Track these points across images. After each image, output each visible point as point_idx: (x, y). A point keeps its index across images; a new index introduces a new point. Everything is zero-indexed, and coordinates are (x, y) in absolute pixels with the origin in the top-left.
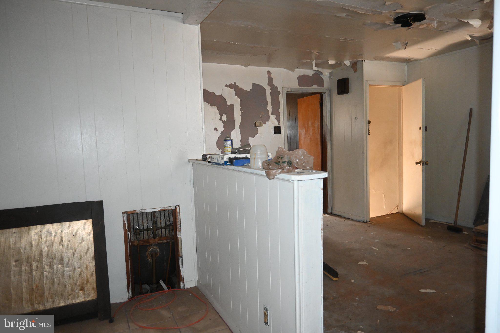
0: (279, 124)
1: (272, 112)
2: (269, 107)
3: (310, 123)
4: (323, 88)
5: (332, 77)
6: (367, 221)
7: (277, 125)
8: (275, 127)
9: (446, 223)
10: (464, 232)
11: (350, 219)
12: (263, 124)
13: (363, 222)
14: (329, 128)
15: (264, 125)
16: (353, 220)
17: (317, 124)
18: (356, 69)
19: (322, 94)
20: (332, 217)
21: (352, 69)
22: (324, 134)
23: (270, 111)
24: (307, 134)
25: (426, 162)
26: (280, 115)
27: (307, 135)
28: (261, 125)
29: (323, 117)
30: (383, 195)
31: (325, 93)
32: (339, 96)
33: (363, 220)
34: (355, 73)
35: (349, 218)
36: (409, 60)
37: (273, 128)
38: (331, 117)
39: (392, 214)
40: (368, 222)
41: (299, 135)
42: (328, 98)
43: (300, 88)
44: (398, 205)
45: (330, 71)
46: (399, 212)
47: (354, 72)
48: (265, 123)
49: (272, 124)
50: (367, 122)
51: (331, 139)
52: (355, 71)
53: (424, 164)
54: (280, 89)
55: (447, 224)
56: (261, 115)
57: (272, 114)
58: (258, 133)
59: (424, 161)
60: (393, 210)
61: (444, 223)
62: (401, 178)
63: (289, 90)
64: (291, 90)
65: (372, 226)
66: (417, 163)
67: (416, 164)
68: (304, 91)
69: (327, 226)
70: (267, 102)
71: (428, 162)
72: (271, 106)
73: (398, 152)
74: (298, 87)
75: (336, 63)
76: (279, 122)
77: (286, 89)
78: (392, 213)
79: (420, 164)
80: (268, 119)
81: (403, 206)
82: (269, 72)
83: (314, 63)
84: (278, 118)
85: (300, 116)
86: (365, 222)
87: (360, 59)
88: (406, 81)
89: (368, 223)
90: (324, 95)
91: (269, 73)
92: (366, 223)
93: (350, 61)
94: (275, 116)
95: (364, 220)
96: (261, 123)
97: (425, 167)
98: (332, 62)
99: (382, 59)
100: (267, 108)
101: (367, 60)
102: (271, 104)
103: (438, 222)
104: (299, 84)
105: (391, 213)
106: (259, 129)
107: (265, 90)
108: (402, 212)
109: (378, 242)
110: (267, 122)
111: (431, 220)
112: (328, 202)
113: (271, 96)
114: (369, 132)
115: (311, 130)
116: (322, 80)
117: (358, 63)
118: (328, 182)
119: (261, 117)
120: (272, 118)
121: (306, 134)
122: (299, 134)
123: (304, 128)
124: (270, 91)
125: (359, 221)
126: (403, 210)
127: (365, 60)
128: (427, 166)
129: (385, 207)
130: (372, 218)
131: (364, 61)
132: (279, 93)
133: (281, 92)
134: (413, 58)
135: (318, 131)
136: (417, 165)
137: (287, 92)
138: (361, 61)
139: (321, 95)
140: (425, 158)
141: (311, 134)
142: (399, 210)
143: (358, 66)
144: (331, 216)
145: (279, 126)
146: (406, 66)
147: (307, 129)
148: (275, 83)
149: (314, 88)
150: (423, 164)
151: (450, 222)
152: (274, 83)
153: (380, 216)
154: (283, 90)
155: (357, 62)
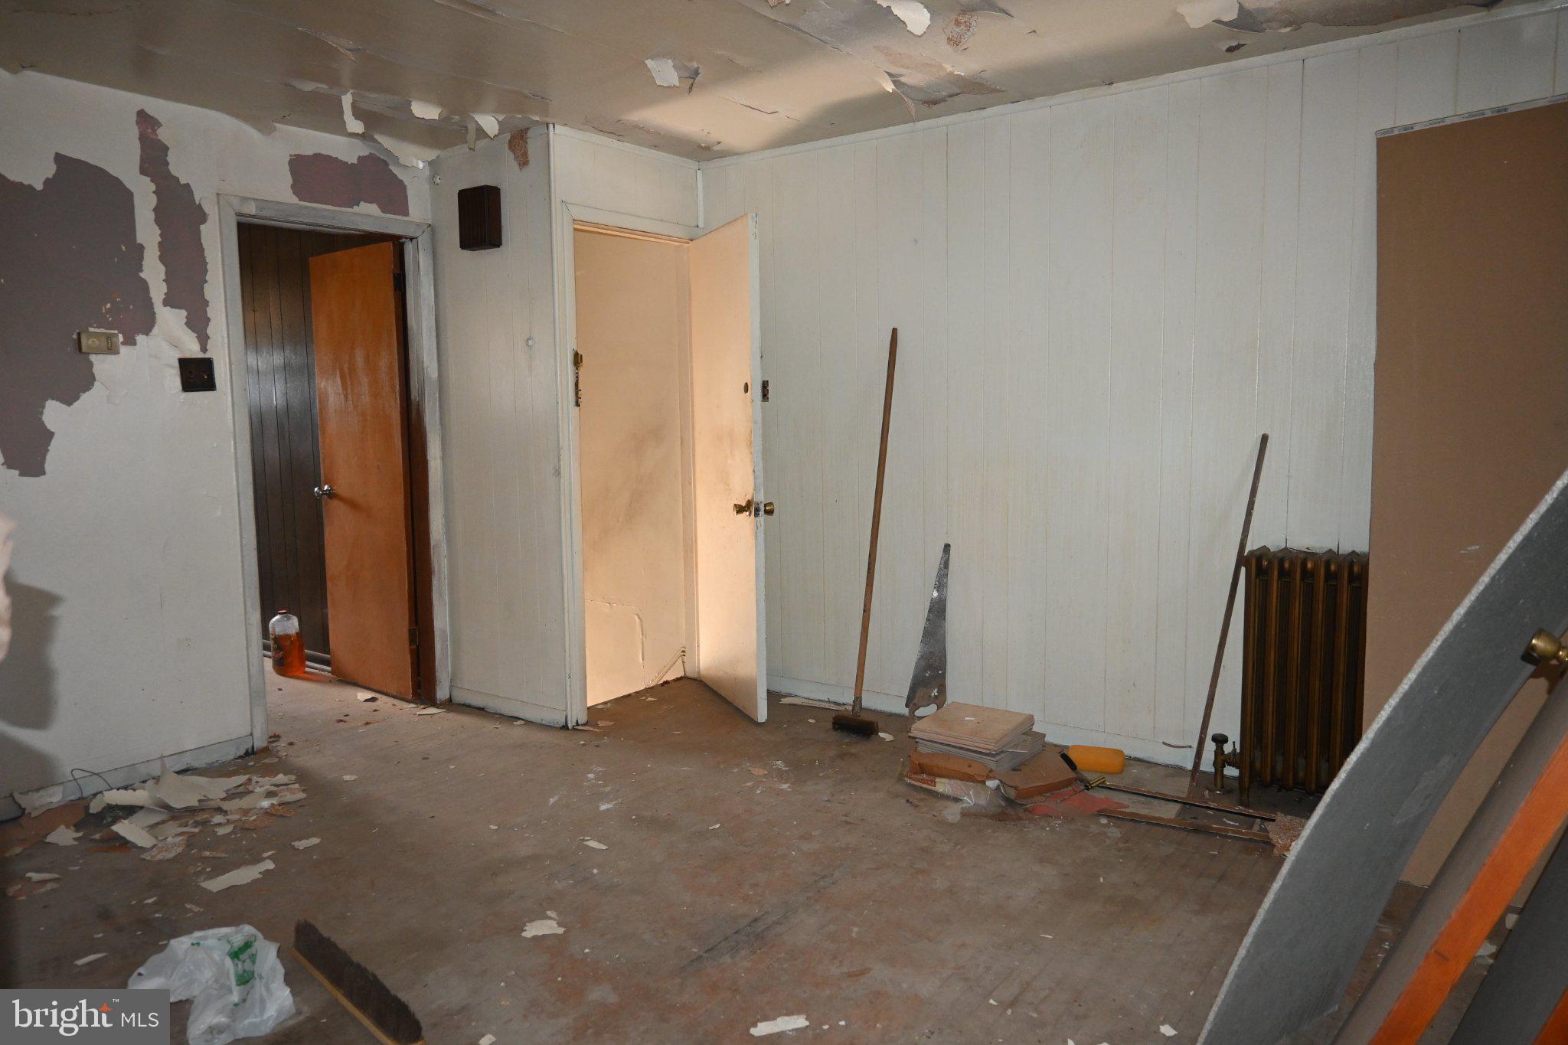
0: (204, 349)
1: (165, 294)
2: (154, 274)
3: (360, 361)
4: (405, 218)
5: (438, 181)
6: (578, 724)
7: (193, 350)
8: (183, 362)
9: (827, 706)
10: (881, 735)
11: (517, 719)
12: (123, 343)
13: (565, 727)
14: (434, 375)
15: (123, 349)
16: (528, 723)
17: (388, 360)
18: (525, 154)
19: (403, 244)
20: (451, 715)
21: (512, 156)
22: (413, 397)
23: (158, 290)
24: (350, 396)
25: (765, 505)
26: (210, 312)
27: (351, 403)
28: (112, 350)
29: (410, 333)
30: (637, 619)
31: (411, 239)
32: (467, 253)
33: (562, 722)
34: (521, 169)
35: (516, 715)
36: (707, 148)
37: (177, 364)
38: (438, 336)
39: (666, 682)
40: (582, 725)
41: (320, 402)
42: (424, 261)
43: (302, 207)
44: (683, 651)
45: (432, 154)
46: (688, 674)
47: (520, 165)
48: (130, 341)
49: (165, 346)
50: (570, 358)
51: (441, 419)
52: (524, 162)
53: (762, 513)
54: (203, 195)
55: (833, 707)
56: (109, 306)
57: (168, 302)
58: (96, 383)
59: (761, 502)
60: (667, 668)
61: (823, 705)
62: (692, 558)
63: (251, 209)
64: (257, 207)
65: (596, 743)
66: (740, 509)
67: (735, 513)
68: (321, 221)
69: (424, 759)
70: (141, 248)
71: (771, 504)
72: (162, 269)
73: (679, 469)
74: (295, 200)
75: (444, 120)
76: (203, 340)
77: (236, 202)
78: (665, 679)
79: (748, 513)
80: (147, 324)
81: (698, 655)
82: (143, 118)
83: (347, 100)
84: (198, 324)
85: (321, 327)
86: (570, 726)
87: (537, 118)
88: (701, 225)
89: (582, 730)
90: (409, 248)
91: (145, 120)
92: (574, 729)
93: (500, 119)
94: (184, 313)
95: (566, 722)
96: (109, 337)
97: (762, 523)
98: (425, 111)
99: (620, 131)
100: (142, 275)
101: (565, 125)
102: (162, 259)
103: (807, 701)
104: (296, 189)
105: (662, 681)
106: (102, 364)
107: (126, 198)
108: (695, 675)
109: (608, 810)
110: (140, 338)
111: (785, 697)
112: (437, 662)
113: (158, 221)
114: (577, 394)
115: (365, 380)
116: (401, 187)
117: (529, 134)
118: (435, 582)
119: (109, 311)
120: (171, 320)
121: (346, 397)
122: (320, 397)
123: (338, 373)
124: (153, 200)
125: (551, 727)
126: (699, 668)
127: (556, 126)
128: (768, 517)
129: (643, 659)
130: (598, 707)
131: (551, 126)
132: (200, 216)
133: (209, 208)
134: (719, 143)
135: (393, 387)
136: (740, 515)
137: (242, 215)
138: (542, 123)
139: (397, 243)
140: (763, 491)
141: (366, 399)
142: (687, 670)
143: (533, 146)
144: (449, 711)
145: (207, 356)
146: (698, 171)
147: (348, 378)
148: (180, 167)
149: (367, 216)
150: (757, 510)
151: (841, 701)
152: (174, 169)
153: (623, 697)
154: (218, 203)
155: (528, 129)
